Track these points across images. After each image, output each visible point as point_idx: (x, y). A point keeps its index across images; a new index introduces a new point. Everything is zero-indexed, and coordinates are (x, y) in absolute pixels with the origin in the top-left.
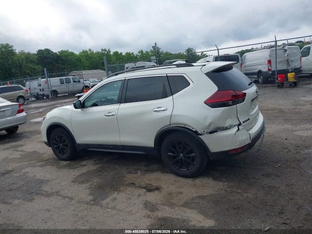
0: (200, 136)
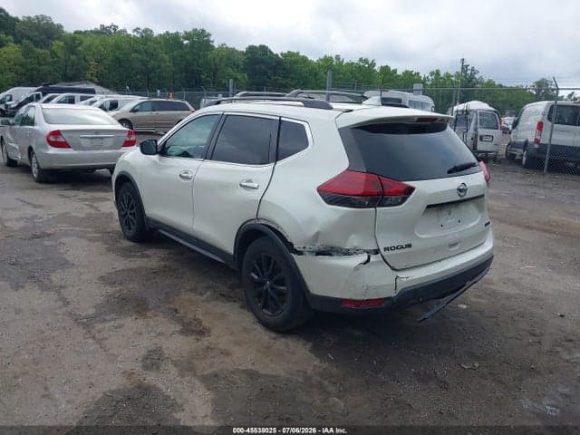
0: (295, 256)
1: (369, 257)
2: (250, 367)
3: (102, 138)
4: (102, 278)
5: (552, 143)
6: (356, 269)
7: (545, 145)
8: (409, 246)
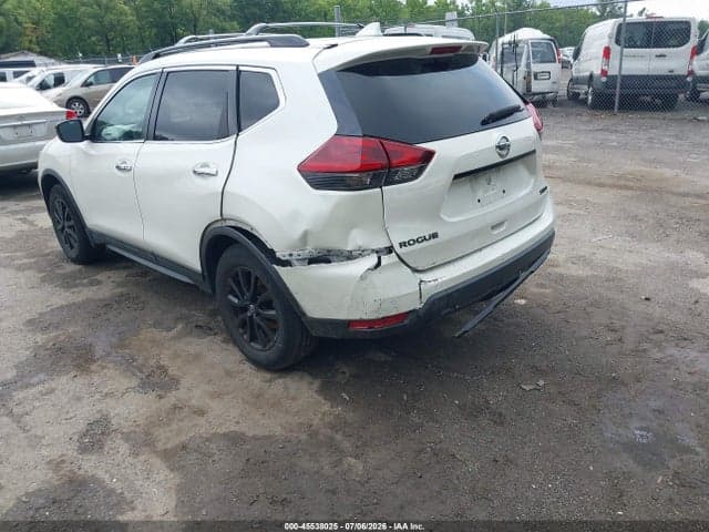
1: (379, 258)
2: (232, 428)
3: (29, 125)
4: (30, 322)
5: (623, 73)
6: (363, 278)
7: (615, 77)
8: (435, 236)
